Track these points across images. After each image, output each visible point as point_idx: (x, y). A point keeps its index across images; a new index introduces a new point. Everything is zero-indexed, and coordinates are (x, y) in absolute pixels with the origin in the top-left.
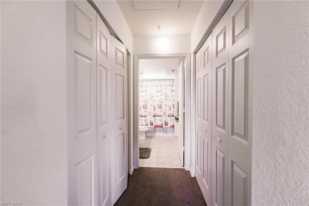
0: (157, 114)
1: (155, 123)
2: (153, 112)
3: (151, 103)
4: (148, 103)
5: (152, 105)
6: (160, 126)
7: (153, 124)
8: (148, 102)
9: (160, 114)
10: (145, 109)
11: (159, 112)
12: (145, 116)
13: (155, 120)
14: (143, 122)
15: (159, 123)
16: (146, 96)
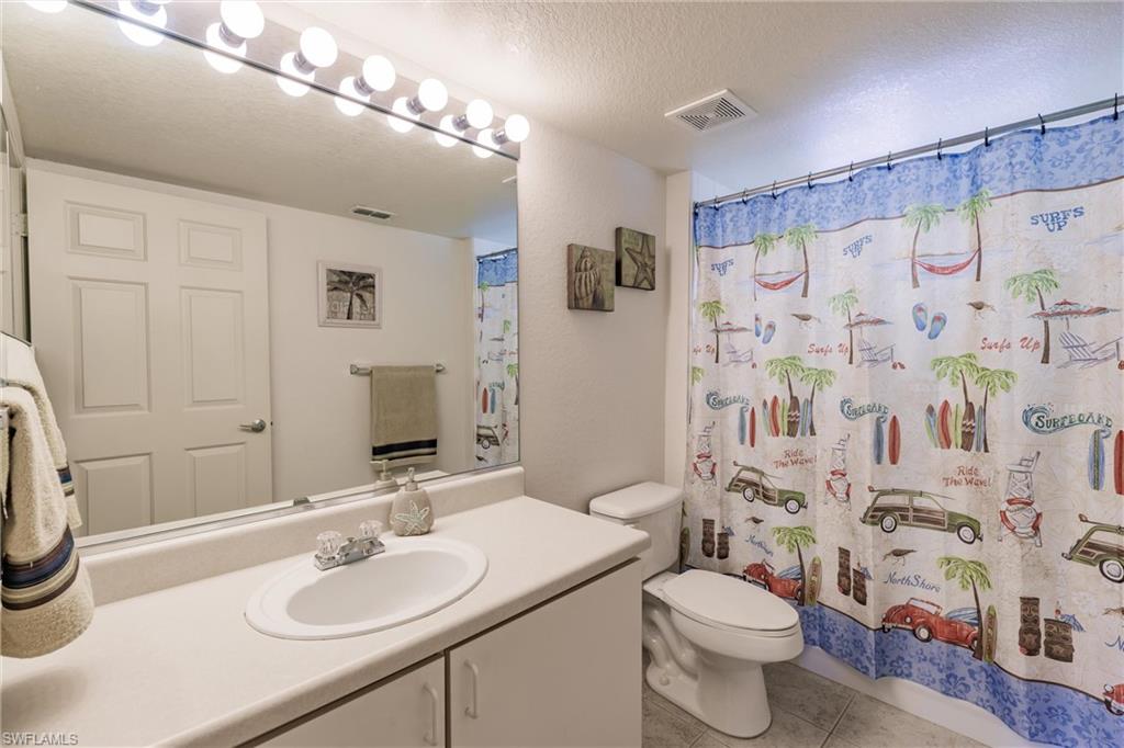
0: (919, 502)
1: (892, 579)
2: (866, 474)
3: (847, 381)
4: (819, 384)
5: (863, 401)
6: (949, 622)
7: (870, 586)
8: (822, 377)
9: (959, 501)
10: (791, 433)
11: (948, 481)
12: (793, 500)
13: (898, 553)
14: (772, 545)
15: (949, 600)
16: (805, 318)
